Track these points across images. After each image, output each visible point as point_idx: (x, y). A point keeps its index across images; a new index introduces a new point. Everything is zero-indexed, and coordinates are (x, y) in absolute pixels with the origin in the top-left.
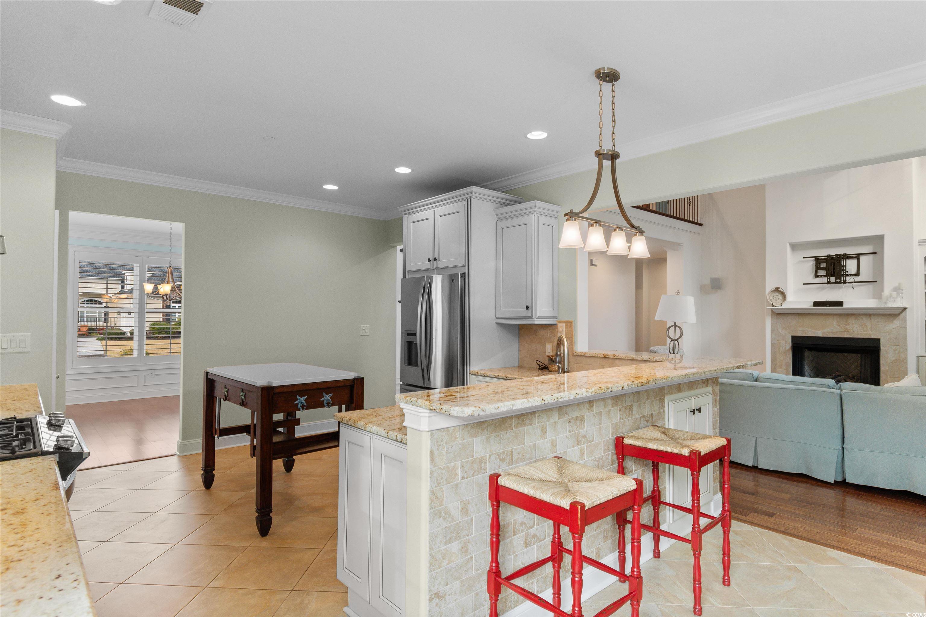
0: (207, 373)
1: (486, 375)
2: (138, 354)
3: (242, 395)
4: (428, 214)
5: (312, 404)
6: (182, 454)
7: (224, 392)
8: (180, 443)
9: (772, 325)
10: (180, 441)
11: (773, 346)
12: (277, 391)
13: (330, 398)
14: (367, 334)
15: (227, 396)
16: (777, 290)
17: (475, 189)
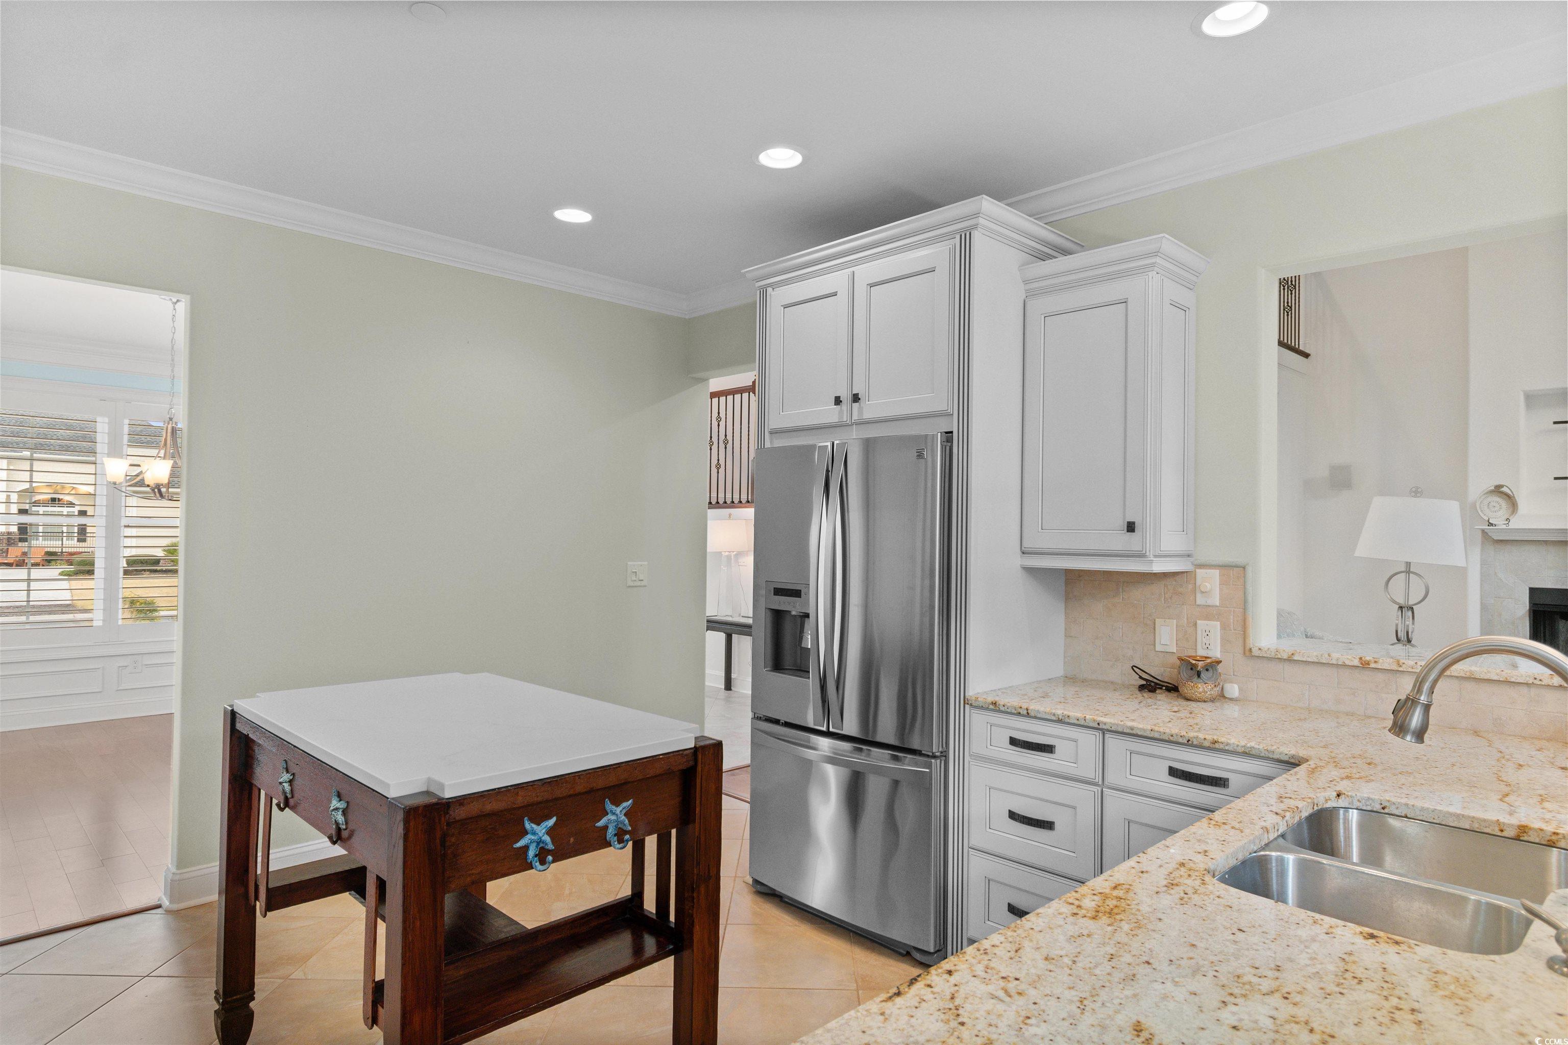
0: (233, 714)
1: (1025, 712)
2: (103, 621)
3: (337, 809)
4: (836, 280)
5: (572, 840)
6: (175, 907)
7: (281, 783)
8: (170, 876)
9: (1483, 563)
10: (174, 870)
11: (1484, 608)
12: (459, 813)
13: (625, 815)
14: (643, 583)
15: (289, 796)
16: (1498, 490)
17: (987, 204)
